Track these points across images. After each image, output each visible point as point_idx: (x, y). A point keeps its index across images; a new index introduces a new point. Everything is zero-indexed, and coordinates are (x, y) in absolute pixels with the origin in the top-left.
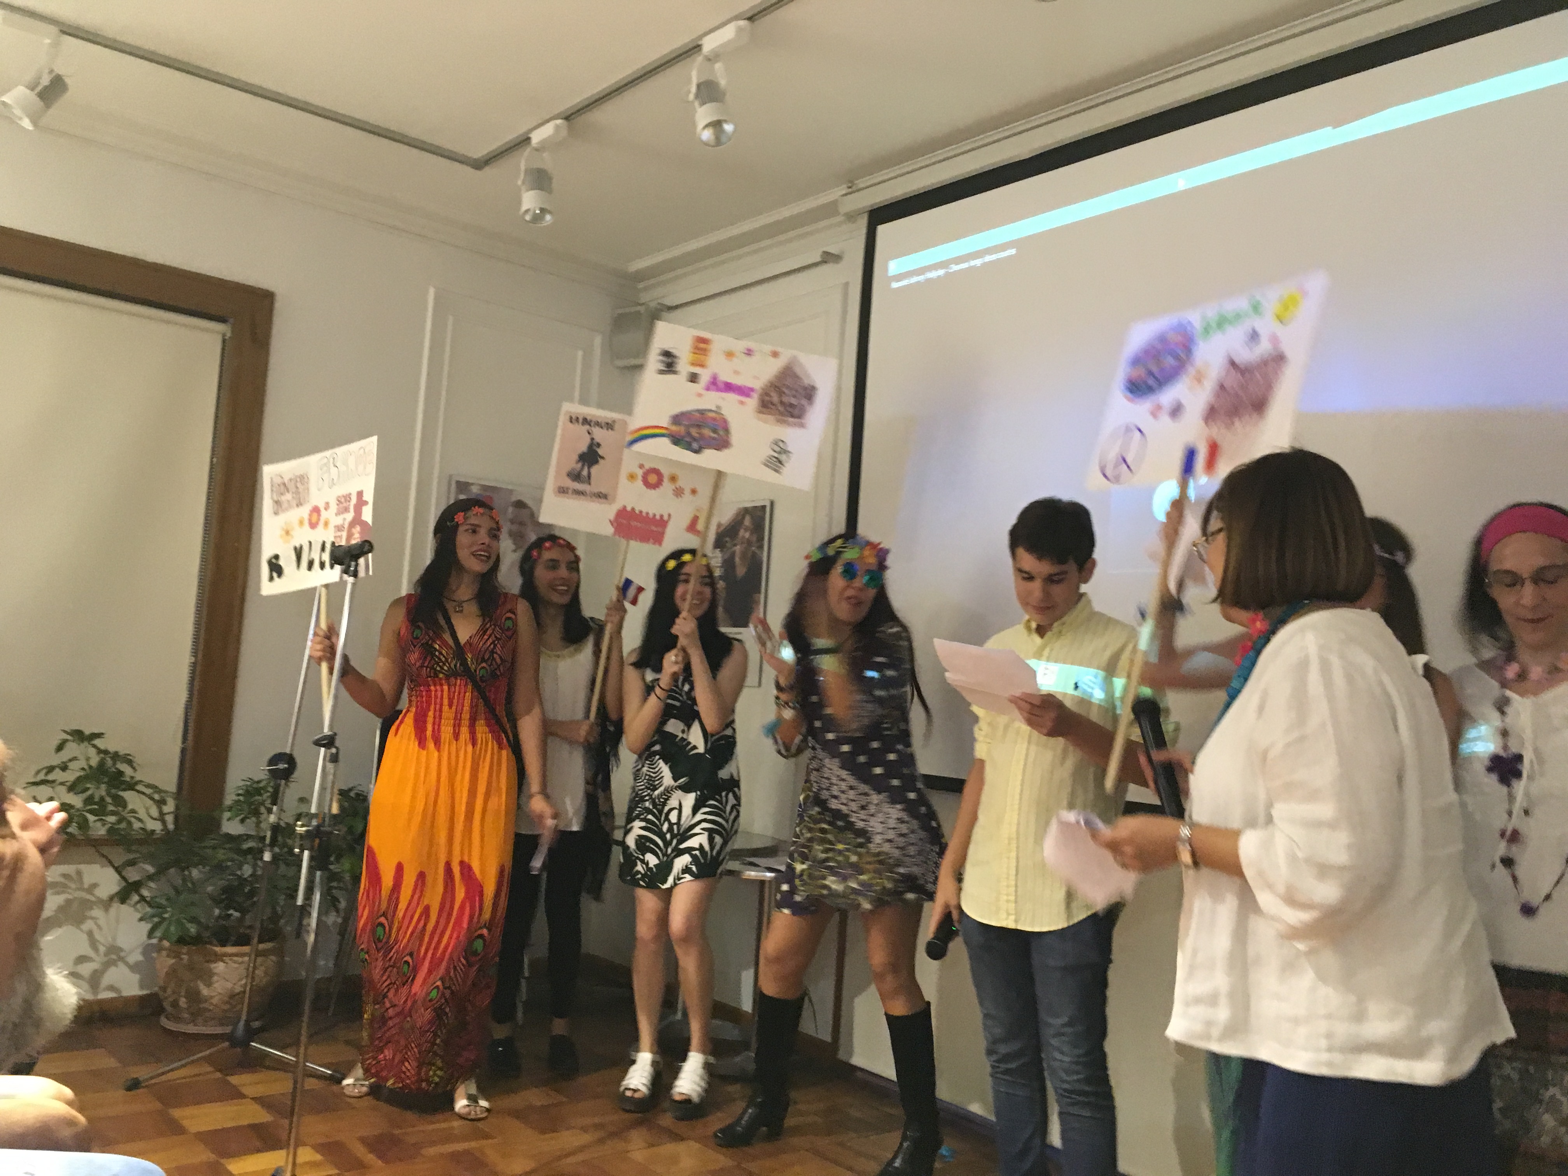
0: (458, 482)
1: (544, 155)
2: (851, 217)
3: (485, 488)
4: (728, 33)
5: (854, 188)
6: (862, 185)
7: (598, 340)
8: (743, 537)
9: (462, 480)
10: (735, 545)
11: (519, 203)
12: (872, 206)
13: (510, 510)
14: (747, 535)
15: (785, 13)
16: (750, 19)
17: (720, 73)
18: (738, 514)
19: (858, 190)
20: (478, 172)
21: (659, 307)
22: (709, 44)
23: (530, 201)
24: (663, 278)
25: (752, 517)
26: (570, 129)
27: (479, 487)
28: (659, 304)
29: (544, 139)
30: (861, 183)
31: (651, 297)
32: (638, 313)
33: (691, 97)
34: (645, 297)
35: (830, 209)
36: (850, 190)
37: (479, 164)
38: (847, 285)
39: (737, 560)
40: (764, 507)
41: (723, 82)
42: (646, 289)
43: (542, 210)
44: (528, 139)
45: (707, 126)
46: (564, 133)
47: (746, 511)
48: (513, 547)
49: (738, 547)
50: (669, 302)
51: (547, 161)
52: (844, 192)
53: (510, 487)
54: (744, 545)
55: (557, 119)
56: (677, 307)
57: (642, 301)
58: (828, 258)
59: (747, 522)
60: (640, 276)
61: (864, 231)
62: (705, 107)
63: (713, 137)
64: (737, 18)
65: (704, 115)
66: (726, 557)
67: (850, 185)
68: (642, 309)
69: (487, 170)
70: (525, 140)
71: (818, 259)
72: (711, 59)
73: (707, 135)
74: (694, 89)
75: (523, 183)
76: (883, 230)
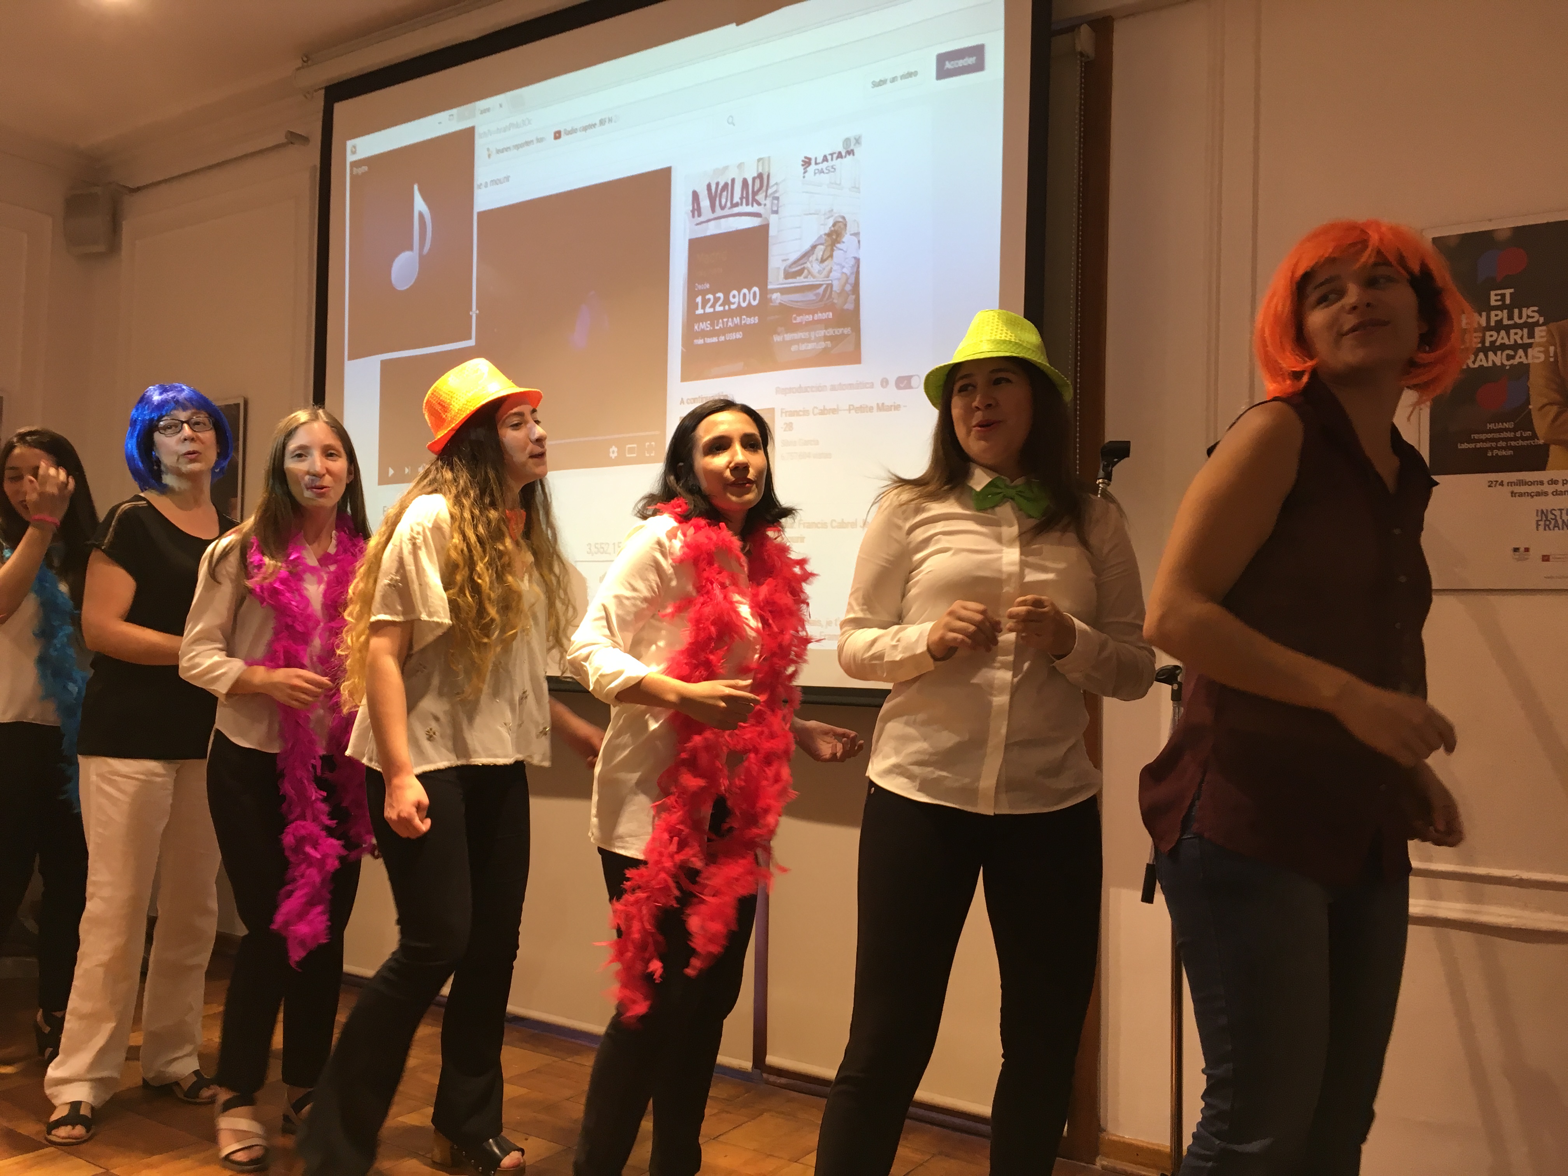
5: (309, 63)
7: (48, 225)
12: (328, 81)
19: (313, 65)
21: (119, 189)
24: (125, 156)
28: (119, 186)
30: (318, 57)
32: (98, 195)
36: (305, 64)
38: (315, 167)
40: (238, 405)
42: (105, 168)
50: (130, 184)
52: (300, 65)
56: (138, 189)
57: (102, 182)
58: (294, 139)
67: (305, 59)
68: (101, 190)
71: (284, 140)
76: (338, 107)
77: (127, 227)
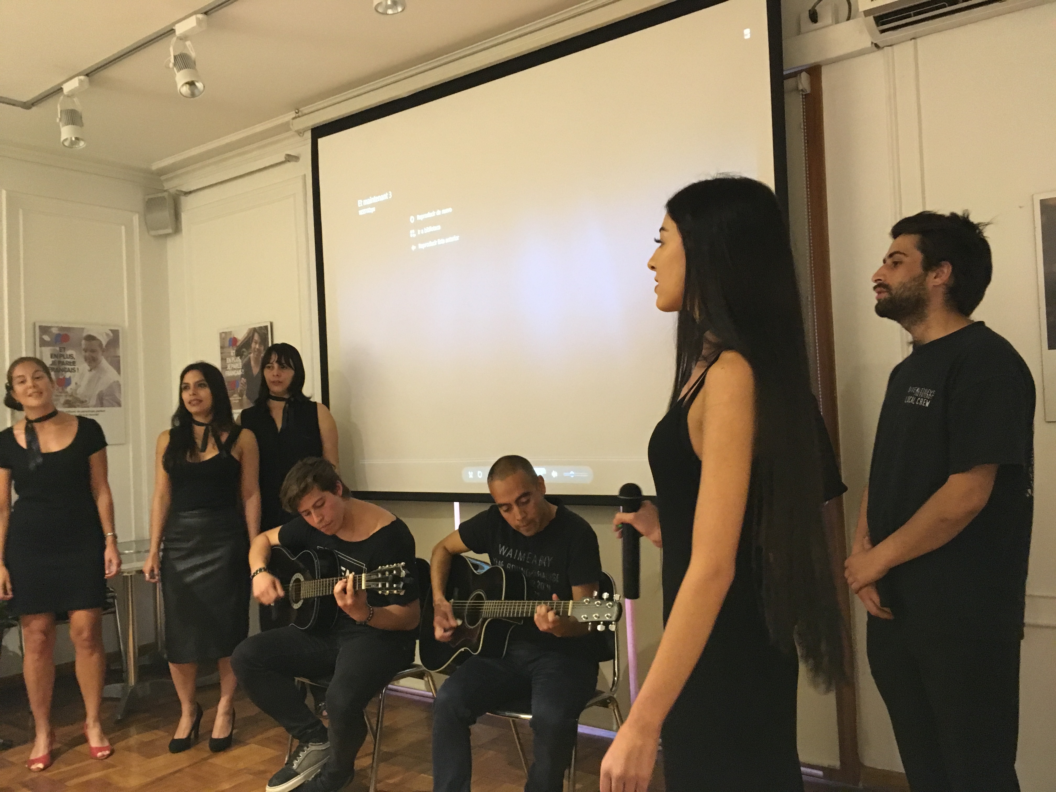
0: (40, 327)
1: (75, 99)
2: (300, 133)
3: (62, 329)
4: (191, 23)
5: (300, 114)
6: (306, 112)
7: (136, 219)
8: (255, 348)
9: (44, 324)
10: (250, 353)
11: (60, 133)
12: (313, 125)
13: (83, 342)
14: (257, 346)
15: (231, 10)
16: (206, 13)
17: (191, 49)
18: (249, 334)
19: (303, 115)
20: (28, 111)
21: (178, 193)
22: (180, 29)
23: (67, 132)
24: (179, 172)
25: (259, 334)
26: (91, 82)
27: (56, 329)
28: (177, 190)
29: (72, 90)
30: (305, 110)
31: (172, 186)
32: (164, 198)
33: (171, 65)
34: (167, 186)
35: (285, 127)
36: (297, 115)
37: (28, 105)
38: (305, 175)
39: (252, 363)
40: (266, 327)
41: (193, 54)
42: (167, 180)
43: (77, 139)
44: (61, 89)
45: (183, 85)
46: (86, 85)
47: (255, 330)
48: (88, 368)
49: (252, 355)
50: (185, 189)
51: (77, 104)
52: (294, 116)
53: (82, 326)
54: (256, 353)
55: (80, 75)
56: (190, 192)
57: (165, 189)
58: (290, 158)
59: (256, 337)
60: (162, 172)
61: (310, 141)
62: (182, 72)
63: (189, 92)
64: (195, 13)
65: (181, 77)
66: (244, 362)
67: (297, 111)
68: (165, 194)
69: (34, 109)
70: (59, 90)
71: (283, 159)
72: (183, 38)
73: (185, 90)
74: (172, 60)
75: (60, 120)
76: (321, 142)
77: (184, 217)
